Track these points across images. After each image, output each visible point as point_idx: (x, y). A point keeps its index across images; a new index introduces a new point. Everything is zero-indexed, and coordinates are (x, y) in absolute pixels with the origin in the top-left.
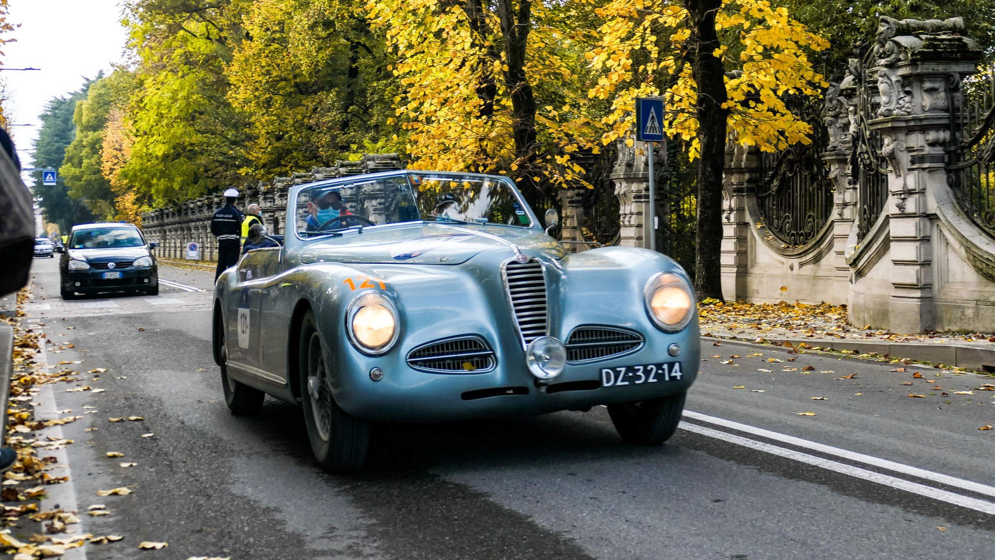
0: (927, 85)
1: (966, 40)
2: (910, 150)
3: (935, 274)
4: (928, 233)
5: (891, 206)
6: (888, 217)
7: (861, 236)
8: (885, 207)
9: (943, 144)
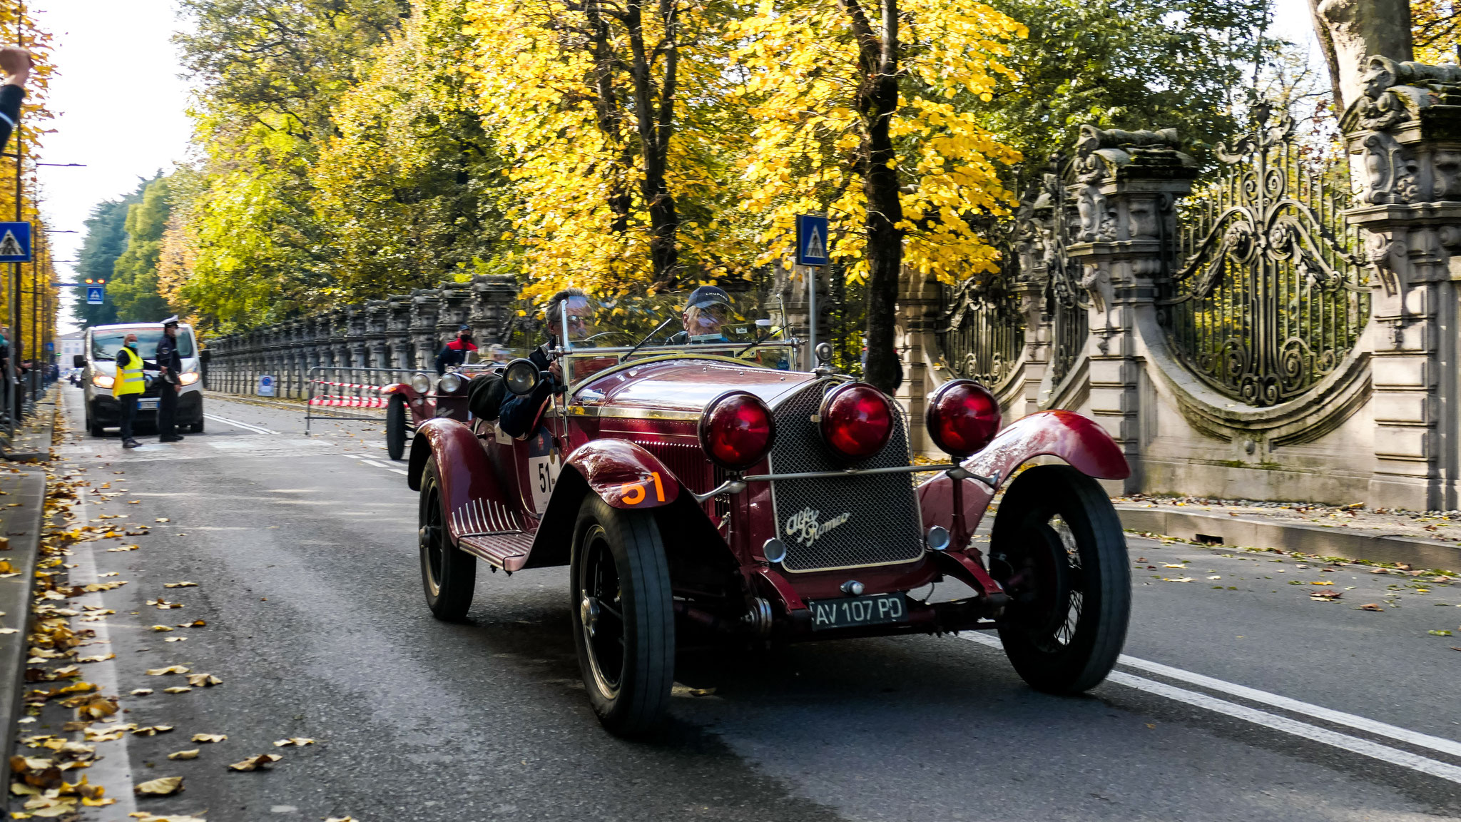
0: (1135, 207)
1: (1180, 155)
2: (1114, 281)
3: (1142, 427)
4: (1134, 379)
5: (1092, 347)
6: (1087, 360)
7: (1057, 381)
8: (1085, 348)
9: (1153, 275)
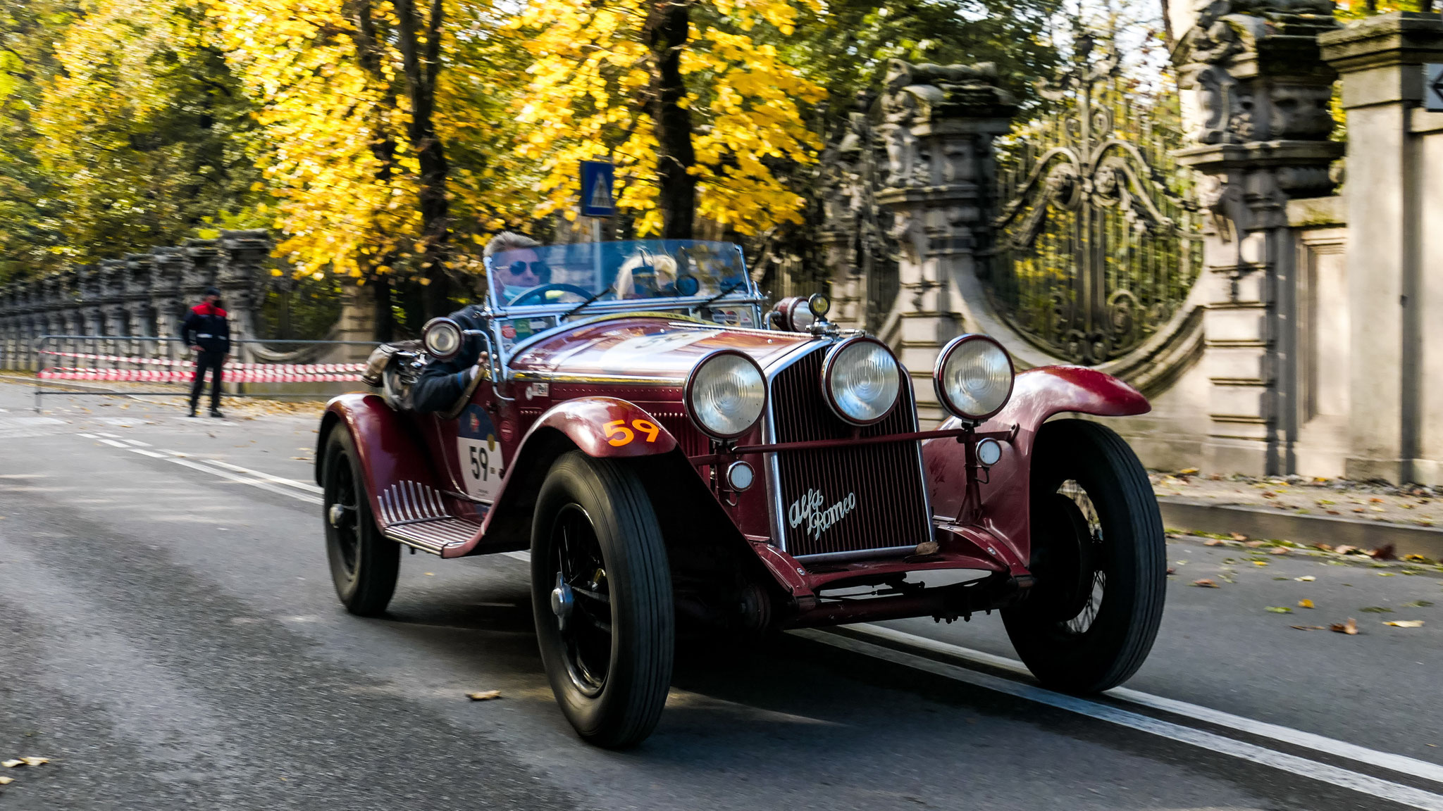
0: (950, 148)
1: (999, 91)
2: (928, 231)
5: (904, 303)
6: (900, 317)
8: (897, 304)
9: (969, 223)
